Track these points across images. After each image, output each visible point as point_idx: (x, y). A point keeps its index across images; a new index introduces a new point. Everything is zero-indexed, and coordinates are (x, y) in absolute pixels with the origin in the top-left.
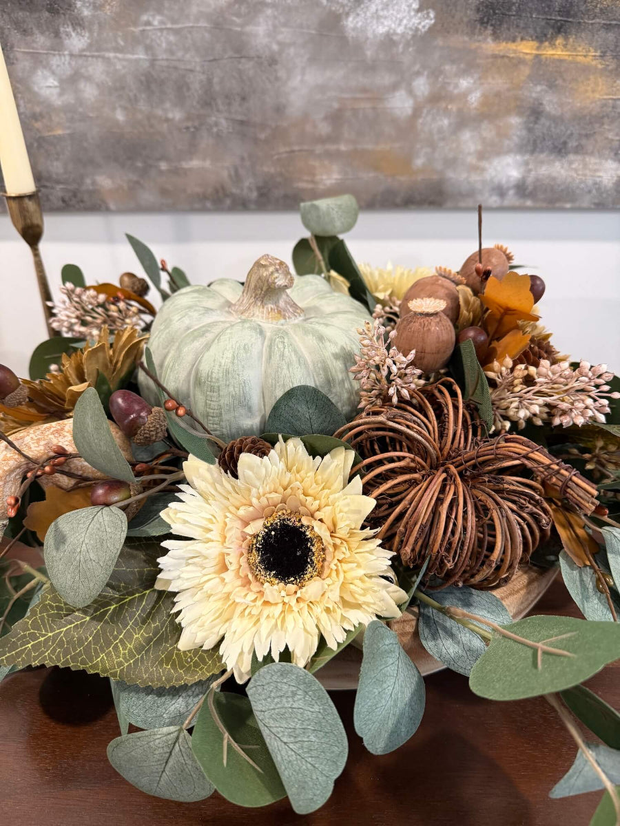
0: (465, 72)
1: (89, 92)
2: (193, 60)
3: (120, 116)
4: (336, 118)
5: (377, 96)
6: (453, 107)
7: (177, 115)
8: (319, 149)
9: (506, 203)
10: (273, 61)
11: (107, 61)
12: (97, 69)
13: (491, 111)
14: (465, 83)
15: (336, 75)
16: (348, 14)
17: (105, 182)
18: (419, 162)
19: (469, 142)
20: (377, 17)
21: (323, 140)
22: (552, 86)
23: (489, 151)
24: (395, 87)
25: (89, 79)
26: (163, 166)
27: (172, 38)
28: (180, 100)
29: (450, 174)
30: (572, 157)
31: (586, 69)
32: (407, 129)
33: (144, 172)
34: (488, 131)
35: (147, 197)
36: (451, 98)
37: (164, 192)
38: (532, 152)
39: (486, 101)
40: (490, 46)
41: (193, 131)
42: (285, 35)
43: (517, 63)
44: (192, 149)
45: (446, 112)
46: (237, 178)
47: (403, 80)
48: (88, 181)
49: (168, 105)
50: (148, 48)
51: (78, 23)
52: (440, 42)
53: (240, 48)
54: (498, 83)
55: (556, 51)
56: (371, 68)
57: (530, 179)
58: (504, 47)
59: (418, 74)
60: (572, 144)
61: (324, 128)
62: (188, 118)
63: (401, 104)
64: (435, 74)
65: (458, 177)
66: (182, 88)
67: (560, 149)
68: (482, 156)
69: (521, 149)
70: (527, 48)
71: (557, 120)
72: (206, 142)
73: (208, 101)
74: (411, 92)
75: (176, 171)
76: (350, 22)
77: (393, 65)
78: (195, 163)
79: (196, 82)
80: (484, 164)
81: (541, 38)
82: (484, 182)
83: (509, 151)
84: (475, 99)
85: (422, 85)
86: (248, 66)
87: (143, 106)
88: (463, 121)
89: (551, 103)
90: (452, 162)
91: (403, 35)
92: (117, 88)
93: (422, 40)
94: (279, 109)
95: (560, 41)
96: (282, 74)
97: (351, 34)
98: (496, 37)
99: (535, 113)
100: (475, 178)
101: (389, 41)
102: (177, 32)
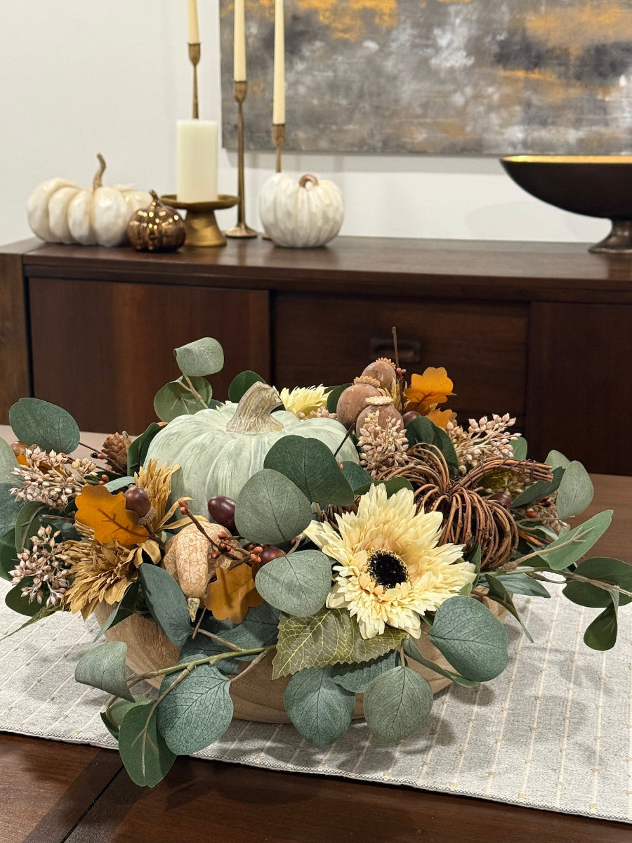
0: (490, 85)
1: (302, 90)
2: (356, 77)
3: (315, 102)
4: (425, 106)
5: (447, 95)
6: (485, 101)
7: (344, 102)
8: (416, 121)
9: (517, 152)
10: (395, 78)
11: (314, 76)
12: (308, 80)
13: (505, 103)
14: (490, 90)
15: (426, 85)
16: (431, 58)
17: (301, 135)
18: (469, 129)
19: (494, 119)
20: (446, 59)
21: (417, 117)
22: (535, 91)
23: (506, 124)
24: (455, 91)
25: (303, 84)
26: (334, 128)
27: (347, 66)
28: (347, 95)
29: (486, 136)
30: (550, 127)
31: (552, 84)
32: (462, 112)
33: (323, 131)
34: (504, 114)
35: (323, 144)
36: (483, 97)
37: (332, 142)
38: (529, 124)
39: (502, 99)
40: (501, 72)
41: (351, 111)
42: (401, 66)
43: (516, 80)
44: (350, 120)
45: (482, 104)
46: (372, 135)
47: (459, 88)
48: (293, 134)
49: (340, 97)
50: (335, 71)
51: (302, 58)
52: (477, 70)
53: (379, 72)
54: (507, 90)
55: (535, 75)
56: (443, 82)
57: (529, 139)
58: (508, 73)
59: (466, 85)
60: (550, 120)
61: (419, 111)
62: (350, 104)
63: (458, 99)
64: (475, 85)
65: (490, 137)
66: (348, 89)
67: (544, 123)
68: (502, 126)
69: (523, 122)
70: (520, 74)
71: (540, 108)
72: (357, 116)
73: (361, 96)
74: (463, 93)
75: (340, 131)
76: (434, 62)
77: (455, 81)
78: (350, 127)
79: (356, 87)
80: (503, 131)
81: (527, 69)
82: (504, 140)
83: (516, 124)
84: (496, 97)
85: (469, 91)
86: (382, 81)
87: (328, 98)
88: (491, 108)
89: (535, 100)
90: (486, 130)
91: (459, 67)
92: (316, 89)
93: (468, 70)
94: (396, 101)
95: (536, 70)
96: (399, 84)
97: (433, 67)
98: (505, 68)
99: (528, 105)
100: (499, 138)
101: (452, 70)
102: (348, 64)
